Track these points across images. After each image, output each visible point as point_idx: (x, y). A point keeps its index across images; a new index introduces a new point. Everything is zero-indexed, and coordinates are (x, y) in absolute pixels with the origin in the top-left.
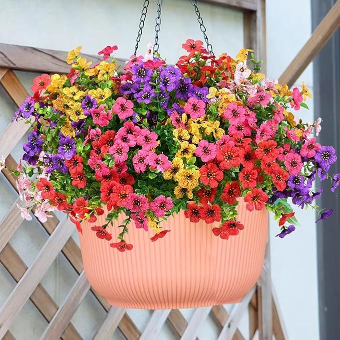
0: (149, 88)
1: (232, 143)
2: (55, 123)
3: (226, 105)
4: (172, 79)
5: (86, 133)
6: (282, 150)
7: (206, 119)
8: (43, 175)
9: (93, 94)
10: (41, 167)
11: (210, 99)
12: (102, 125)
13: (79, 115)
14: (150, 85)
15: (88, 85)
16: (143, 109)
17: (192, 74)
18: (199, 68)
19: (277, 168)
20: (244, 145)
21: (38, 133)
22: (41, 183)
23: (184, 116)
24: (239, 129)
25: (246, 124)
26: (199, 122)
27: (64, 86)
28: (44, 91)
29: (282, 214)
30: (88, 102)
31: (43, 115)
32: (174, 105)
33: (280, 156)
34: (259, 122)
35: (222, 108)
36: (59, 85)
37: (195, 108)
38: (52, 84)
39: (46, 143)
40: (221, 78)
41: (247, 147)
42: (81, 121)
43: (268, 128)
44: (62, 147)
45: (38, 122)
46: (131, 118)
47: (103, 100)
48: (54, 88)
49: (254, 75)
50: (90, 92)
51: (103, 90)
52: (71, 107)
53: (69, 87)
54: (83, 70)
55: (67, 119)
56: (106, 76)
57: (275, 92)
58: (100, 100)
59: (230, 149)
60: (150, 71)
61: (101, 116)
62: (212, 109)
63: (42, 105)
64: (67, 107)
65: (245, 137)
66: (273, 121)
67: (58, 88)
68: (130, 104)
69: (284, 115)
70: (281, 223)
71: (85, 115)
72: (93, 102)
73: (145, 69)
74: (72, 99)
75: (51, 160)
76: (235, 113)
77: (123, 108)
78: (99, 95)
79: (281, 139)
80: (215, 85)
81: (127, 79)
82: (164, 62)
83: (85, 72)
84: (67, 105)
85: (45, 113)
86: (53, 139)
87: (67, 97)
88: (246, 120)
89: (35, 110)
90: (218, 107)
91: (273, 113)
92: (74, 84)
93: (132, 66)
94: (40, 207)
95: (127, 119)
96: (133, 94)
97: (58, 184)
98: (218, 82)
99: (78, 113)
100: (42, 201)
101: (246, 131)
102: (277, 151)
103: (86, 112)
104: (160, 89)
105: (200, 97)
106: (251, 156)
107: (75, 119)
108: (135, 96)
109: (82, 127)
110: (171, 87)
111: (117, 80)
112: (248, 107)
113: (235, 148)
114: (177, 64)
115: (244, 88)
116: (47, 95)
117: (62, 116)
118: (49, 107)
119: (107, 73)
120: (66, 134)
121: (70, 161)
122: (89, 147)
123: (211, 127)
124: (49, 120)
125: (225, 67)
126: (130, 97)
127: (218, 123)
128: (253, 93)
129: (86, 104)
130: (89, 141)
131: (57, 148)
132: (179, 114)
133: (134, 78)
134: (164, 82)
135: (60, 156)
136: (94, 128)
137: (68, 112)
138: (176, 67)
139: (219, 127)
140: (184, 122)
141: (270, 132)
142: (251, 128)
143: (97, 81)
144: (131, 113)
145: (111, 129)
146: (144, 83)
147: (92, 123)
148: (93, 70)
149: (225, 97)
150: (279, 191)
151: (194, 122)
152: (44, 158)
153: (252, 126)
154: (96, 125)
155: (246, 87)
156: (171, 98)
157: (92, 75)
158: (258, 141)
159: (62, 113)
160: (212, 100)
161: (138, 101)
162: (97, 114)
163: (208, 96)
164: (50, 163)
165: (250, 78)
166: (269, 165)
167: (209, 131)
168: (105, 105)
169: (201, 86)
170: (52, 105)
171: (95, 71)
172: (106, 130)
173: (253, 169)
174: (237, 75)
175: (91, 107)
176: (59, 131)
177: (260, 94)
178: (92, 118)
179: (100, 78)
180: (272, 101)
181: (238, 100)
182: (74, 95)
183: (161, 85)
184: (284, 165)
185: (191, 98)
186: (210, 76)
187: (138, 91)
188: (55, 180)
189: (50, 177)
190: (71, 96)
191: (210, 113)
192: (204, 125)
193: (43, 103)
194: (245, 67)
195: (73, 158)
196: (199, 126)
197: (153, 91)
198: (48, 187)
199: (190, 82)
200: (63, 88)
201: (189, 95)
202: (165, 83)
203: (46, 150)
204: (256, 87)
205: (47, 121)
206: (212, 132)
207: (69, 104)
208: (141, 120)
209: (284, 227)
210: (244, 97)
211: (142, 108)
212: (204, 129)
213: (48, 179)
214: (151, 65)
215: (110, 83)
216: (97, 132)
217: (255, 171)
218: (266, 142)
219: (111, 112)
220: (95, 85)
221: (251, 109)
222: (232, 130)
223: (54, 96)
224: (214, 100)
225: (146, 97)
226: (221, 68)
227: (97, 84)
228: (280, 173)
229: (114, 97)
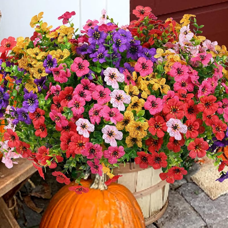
0: (103, 49)
1: (177, 98)
2: (20, 80)
3: (171, 64)
4: (124, 41)
5: (47, 89)
6: (221, 104)
7: (153, 77)
8: (9, 127)
9: (54, 54)
10: (8, 119)
11: (157, 59)
12: (62, 81)
13: (41, 73)
14: (104, 46)
15: (49, 46)
16: (98, 68)
17: (141, 36)
18: (147, 31)
19: (217, 120)
20: (187, 100)
21: (5, 89)
22: (7, 133)
23: (134, 74)
24: (183, 85)
25: (189, 80)
26: (147, 79)
27: (28, 48)
28: (10, 52)
29: (221, 161)
30: (49, 62)
31: (10, 73)
32: (126, 64)
33: (219, 110)
34: (201, 79)
35: (167, 66)
36: (23, 46)
37: (144, 66)
38: (17, 45)
39: (12, 97)
40: (167, 40)
41: (190, 101)
42: (43, 79)
43: (209, 85)
44: (26, 102)
45: (5, 79)
46: (87, 76)
47: (63, 60)
48: (19, 49)
49: (196, 37)
50: (51, 53)
51: (62, 51)
52: (34, 66)
53: (33, 48)
54: (45, 33)
55: (31, 76)
56: (65, 38)
57: (215, 52)
58: (60, 60)
59: (175, 103)
60: (104, 34)
61: (61, 74)
62: (159, 68)
63: (9, 64)
64: (30, 66)
65: (188, 92)
66: (213, 78)
67: (23, 49)
68: (86, 63)
69: (223, 73)
70: (221, 168)
71: (47, 73)
72: (54, 61)
73: (99, 33)
74: (35, 58)
75: (16, 113)
76: (179, 72)
77: (80, 66)
78: (59, 56)
79: (220, 94)
80: (161, 46)
81: (84, 41)
82: (117, 26)
83: (47, 35)
84: (30, 64)
85: (11, 71)
86: (18, 94)
87: (30, 57)
88: (189, 78)
89: (2, 69)
90: (164, 66)
91: (214, 71)
92: (37, 46)
93: (88, 29)
94: (7, 154)
95: (84, 76)
96: (89, 54)
97: (22, 134)
98: (164, 44)
99: (40, 71)
100: (8, 149)
101: (189, 87)
102: (216, 105)
103: (48, 70)
104: (113, 50)
105: (148, 57)
106: (193, 110)
107: (38, 76)
108: (91, 56)
109: (44, 84)
110: (123, 48)
111: (75, 42)
112: (191, 66)
113: (180, 102)
114: (128, 28)
115: (188, 49)
116: (13, 55)
117: (26, 74)
118: (15, 66)
119: (66, 35)
120: (29, 90)
121: (33, 114)
122: (50, 102)
123: (158, 83)
124: (14, 78)
125: (170, 30)
126: (86, 57)
127: (164, 80)
128: (195, 54)
129: (47, 64)
130: (50, 96)
131: (22, 102)
132: (129, 72)
133: (90, 40)
134: (116, 44)
135: (25, 109)
136: (54, 84)
137: (32, 70)
138: (127, 30)
139: (165, 84)
140: (134, 79)
141: (210, 88)
142: (193, 85)
143: (57, 43)
144: (87, 71)
145: (69, 85)
146: (99, 44)
147: (53, 80)
148: (54, 33)
149: (170, 57)
150: (218, 141)
151: (143, 79)
152: (10, 111)
153: (194, 83)
154: (56, 81)
155: (189, 48)
156: (123, 57)
157: (53, 37)
158: (200, 96)
159: (26, 71)
160: (159, 60)
161: (94, 61)
162: (58, 72)
163: (156, 57)
164: (15, 116)
165: (193, 40)
166: (210, 117)
167: (156, 87)
168: (65, 64)
169: (149, 47)
170: (17, 64)
171: (55, 34)
172: (65, 86)
173: (195, 121)
174: (181, 37)
175: (52, 66)
176: (23, 87)
177: (202, 54)
178: (53, 76)
179: (59, 40)
180: (212, 60)
181: (182, 59)
182: (37, 55)
183: (114, 47)
184: (222, 118)
185: (140, 58)
186: (157, 38)
187: (94, 52)
188: (20, 130)
189: (16, 128)
190: (34, 56)
191: (157, 71)
192: (152, 82)
193: (9, 62)
194: (188, 30)
195: (36, 111)
196: (147, 82)
197: (107, 52)
198: (14, 137)
199: (139, 44)
200: (27, 49)
201: (139, 55)
202: (118, 45)
203: (11, 104)
204: (198, 48)
205: (12, 78)
206: (159, 88)
207: (32, 63)
208: (97, 78)
209: (223, 172)
210: (187, 57)
211: (96, 66)
212: (152, 85)
213: (14, 130)
214: (105, 28)
215: (69, 44)
216: (57, 88)
217: (197, 123)
218: (207, 97)
219: (69, 70)
220: (55, 46)
221: (193, 67)
222: (177, 87)
223: (19, 56)
224: (161, 60)
225: (101, 57)
226: (167, 32)
227: (57, 46)
228: (219, 124)
229: (72, 57)
